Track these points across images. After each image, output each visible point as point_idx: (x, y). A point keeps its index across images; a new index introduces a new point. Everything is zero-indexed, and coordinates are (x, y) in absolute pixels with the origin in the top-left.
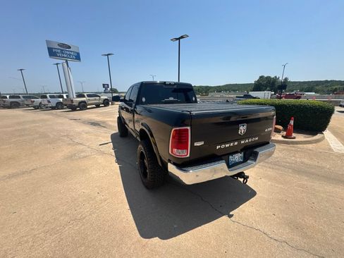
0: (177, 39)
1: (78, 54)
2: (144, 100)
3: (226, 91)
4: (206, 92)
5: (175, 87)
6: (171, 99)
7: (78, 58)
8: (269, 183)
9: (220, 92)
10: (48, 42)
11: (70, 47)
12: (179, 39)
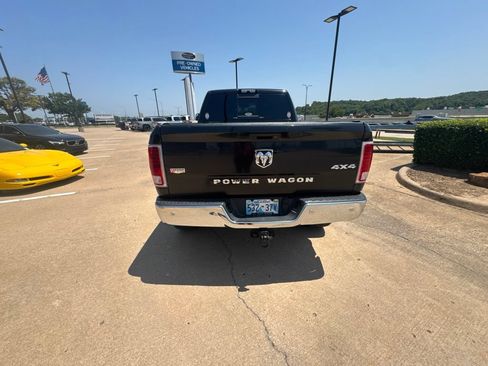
0: (334, 18)
1: (203, 64)
2: (207, 116)
3: (456, 105)
4: (407, 110)
5: (257, 96)
6: (249, 115)
7: (202, 69)
8: (369, 271)
9: (441, 108)
10: (172, 53)
11: (194, 57)
12: (338, 17)
